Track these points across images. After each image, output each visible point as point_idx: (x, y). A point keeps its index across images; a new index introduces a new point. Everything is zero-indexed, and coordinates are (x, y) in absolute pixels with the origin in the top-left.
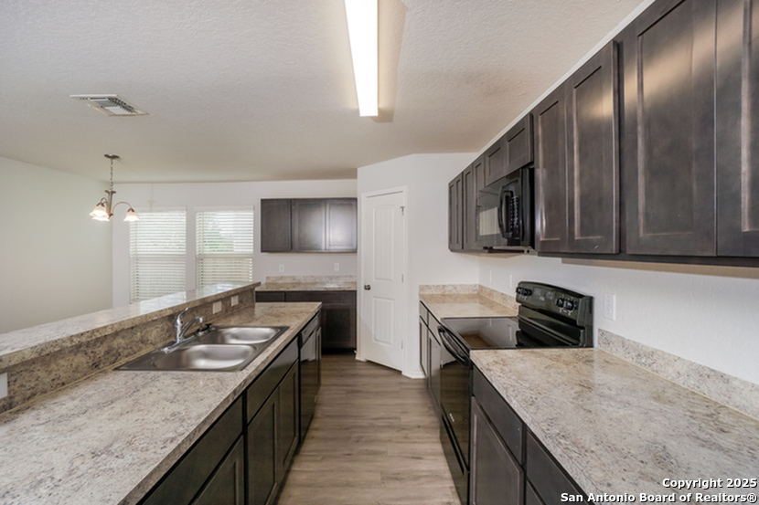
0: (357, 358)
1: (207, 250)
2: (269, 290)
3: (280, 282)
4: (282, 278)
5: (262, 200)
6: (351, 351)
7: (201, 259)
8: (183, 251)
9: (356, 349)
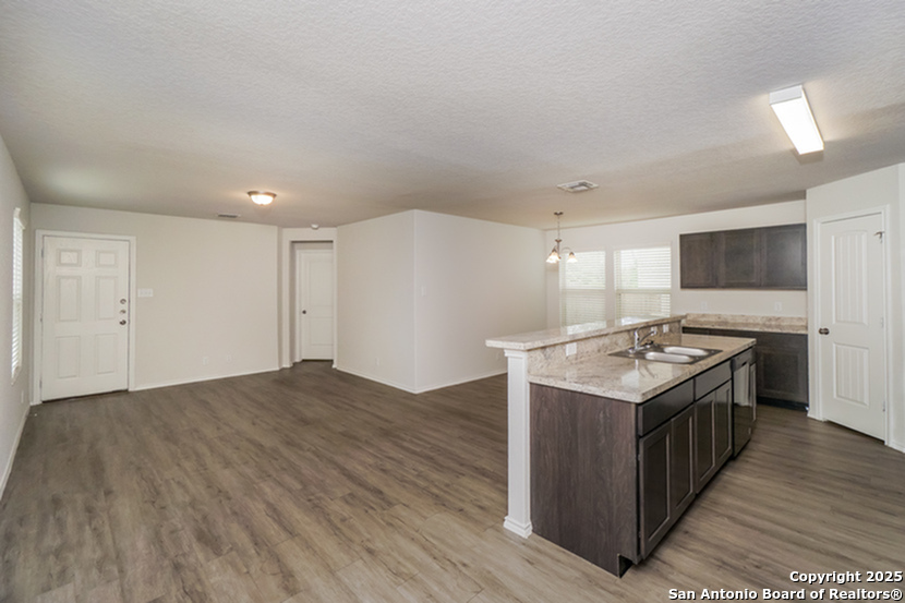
0: (809, 415)
1: (625, 285)
2: (691, 326)
3: (703, 320)
4: (704, 315)
5: (682, 236)
6: (802, 407)
7: (619, 293)
8: (601, 285)
9: (808, 405)
